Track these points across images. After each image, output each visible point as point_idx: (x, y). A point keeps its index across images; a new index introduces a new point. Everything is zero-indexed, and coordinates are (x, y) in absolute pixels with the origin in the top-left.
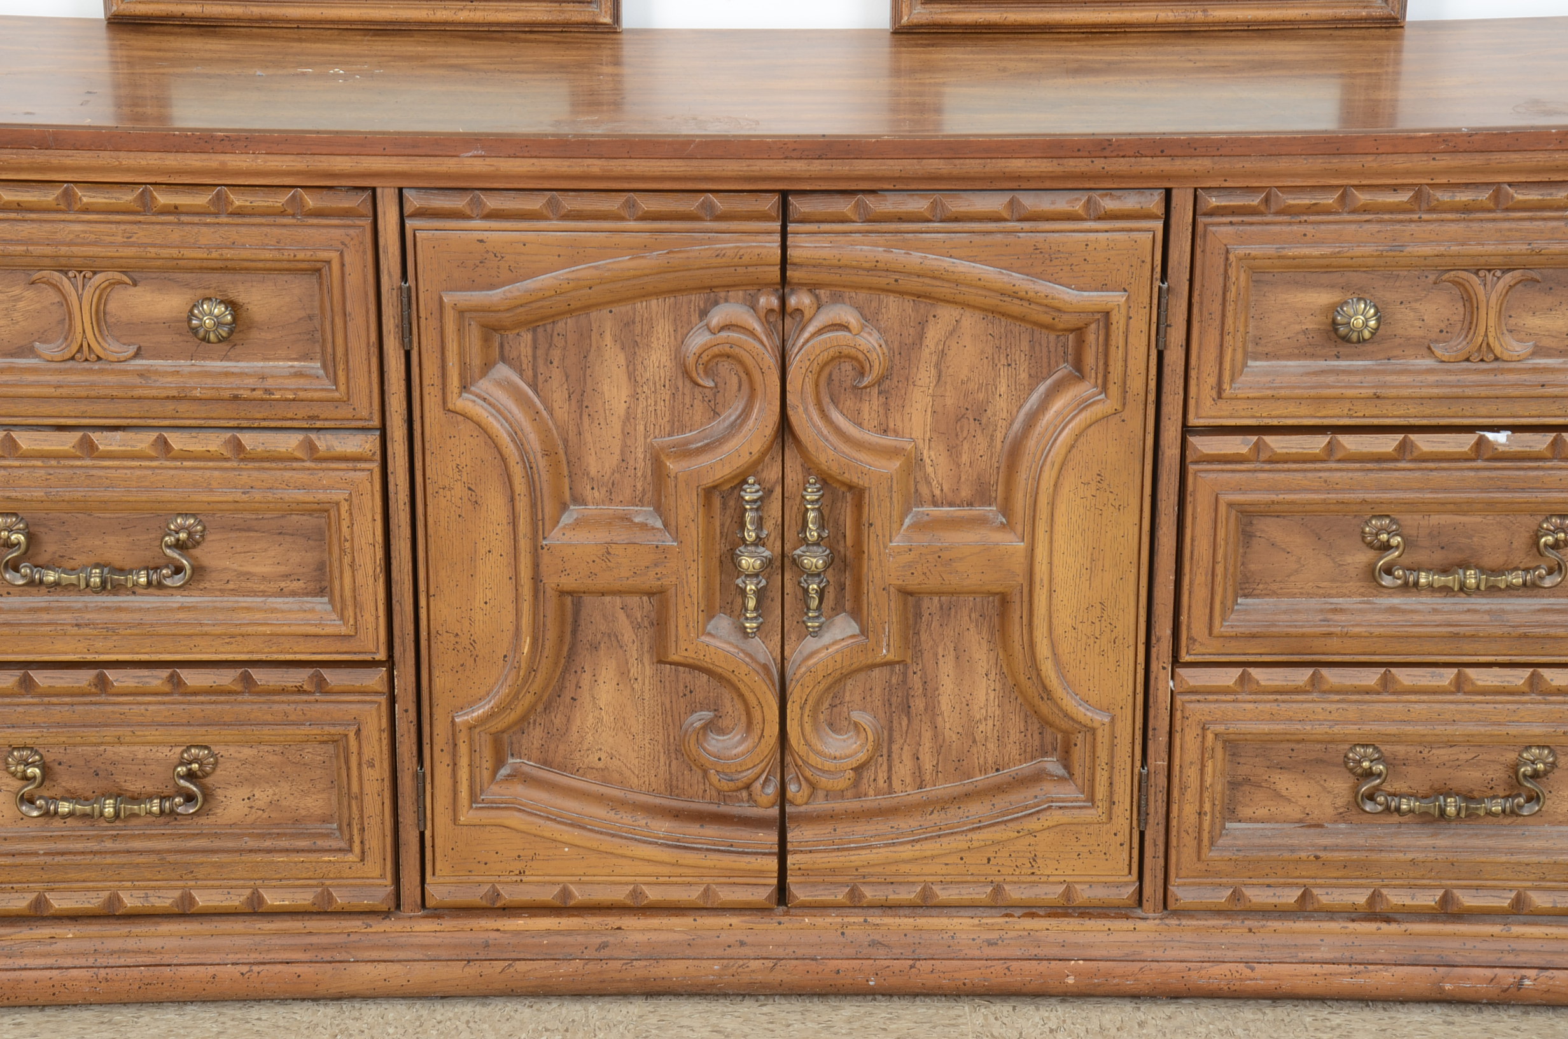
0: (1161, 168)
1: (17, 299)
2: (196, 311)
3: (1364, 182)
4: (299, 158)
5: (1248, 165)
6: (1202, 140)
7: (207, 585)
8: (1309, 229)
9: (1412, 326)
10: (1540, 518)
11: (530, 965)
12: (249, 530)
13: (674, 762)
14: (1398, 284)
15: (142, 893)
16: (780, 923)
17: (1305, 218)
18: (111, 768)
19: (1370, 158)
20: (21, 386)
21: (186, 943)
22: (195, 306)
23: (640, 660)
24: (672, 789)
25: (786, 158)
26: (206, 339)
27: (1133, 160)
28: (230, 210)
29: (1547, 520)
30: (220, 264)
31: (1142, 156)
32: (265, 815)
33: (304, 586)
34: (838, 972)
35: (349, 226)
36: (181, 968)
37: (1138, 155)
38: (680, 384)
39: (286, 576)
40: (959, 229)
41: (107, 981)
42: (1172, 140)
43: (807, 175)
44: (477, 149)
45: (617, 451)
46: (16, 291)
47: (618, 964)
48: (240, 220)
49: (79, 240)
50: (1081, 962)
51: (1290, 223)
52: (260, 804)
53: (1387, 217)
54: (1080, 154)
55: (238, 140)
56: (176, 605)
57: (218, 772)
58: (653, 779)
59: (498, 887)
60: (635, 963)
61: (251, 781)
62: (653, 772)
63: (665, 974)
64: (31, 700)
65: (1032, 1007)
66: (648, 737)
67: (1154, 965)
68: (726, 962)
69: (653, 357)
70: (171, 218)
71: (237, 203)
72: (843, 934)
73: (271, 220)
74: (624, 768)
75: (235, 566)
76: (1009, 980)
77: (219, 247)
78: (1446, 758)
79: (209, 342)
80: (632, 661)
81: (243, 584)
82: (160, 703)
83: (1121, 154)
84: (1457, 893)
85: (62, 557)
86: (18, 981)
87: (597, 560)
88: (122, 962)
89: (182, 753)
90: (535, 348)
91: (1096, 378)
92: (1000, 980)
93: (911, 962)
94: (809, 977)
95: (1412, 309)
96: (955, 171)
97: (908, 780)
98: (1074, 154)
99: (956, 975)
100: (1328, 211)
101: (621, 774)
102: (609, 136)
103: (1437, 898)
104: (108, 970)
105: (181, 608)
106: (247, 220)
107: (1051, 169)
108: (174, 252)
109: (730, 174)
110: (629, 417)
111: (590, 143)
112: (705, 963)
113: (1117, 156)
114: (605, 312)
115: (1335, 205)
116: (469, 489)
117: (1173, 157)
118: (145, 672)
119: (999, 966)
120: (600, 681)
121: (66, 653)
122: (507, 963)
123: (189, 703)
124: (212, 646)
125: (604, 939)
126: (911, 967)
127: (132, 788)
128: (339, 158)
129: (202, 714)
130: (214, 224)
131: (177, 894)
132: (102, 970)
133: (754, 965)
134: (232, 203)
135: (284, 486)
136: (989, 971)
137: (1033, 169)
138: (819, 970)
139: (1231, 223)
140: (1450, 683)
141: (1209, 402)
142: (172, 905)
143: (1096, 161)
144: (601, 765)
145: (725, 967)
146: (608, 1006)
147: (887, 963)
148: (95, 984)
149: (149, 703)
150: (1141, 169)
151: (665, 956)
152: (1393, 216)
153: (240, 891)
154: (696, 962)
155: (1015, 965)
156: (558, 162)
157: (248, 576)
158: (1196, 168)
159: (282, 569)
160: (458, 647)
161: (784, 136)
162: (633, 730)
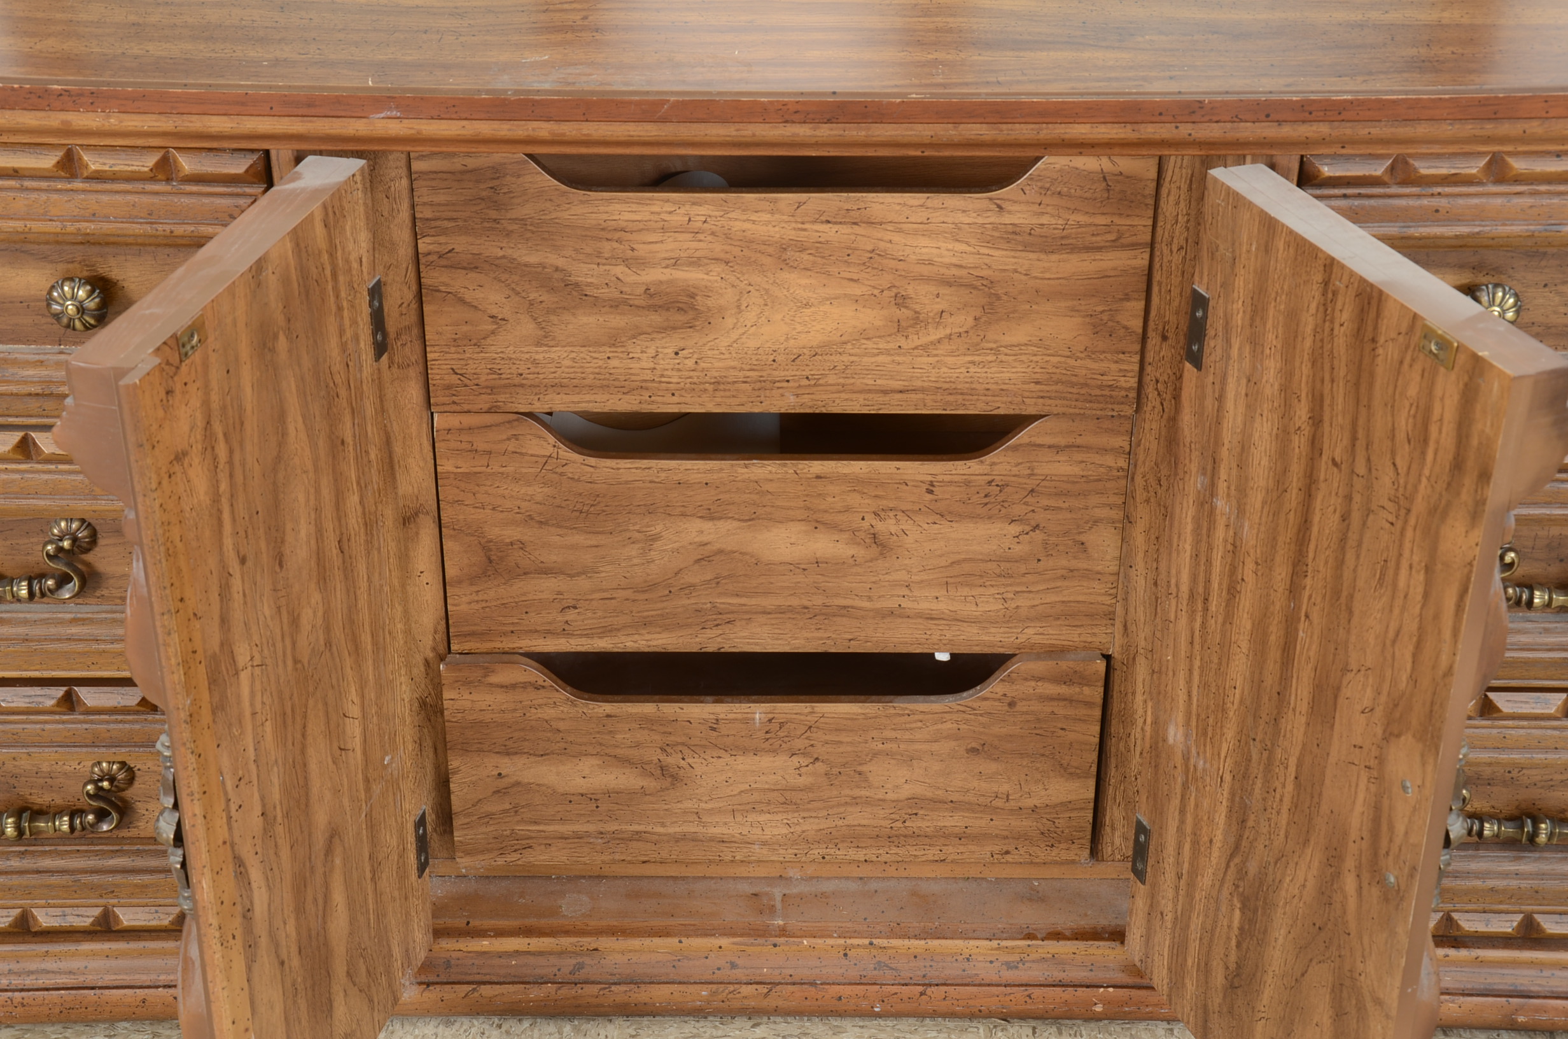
0: (1264, 135)
2: (55, 294)
3: (1520, 149)
4: (163, 118)
5: (1374, 131)
6: (1320, 101)
7: (105, 592)
8: (1442, 203)
9: (1555, 312)
11: (498, 989)
14: (1543, 263)
15: (58, 911)
16: (775, 945)
17: (1439, 190)
18: (13, 781)
19: (1535, 123)
21: (113, 963)
22: (53, 287)
25: (786, 122)
26: (69, 326)
27: (1229, 125)
28: (85, 174)
30: (80, 239)
31: (1241, 121)
34: (840, 998)
35: (238, 195)
36: (106, 992)
37: (1237, 119)
41: (22, 1004)
42: (1282, 103)
43: (813, 140)
44: (390, 109)
47: (594, 989)
48: (100, 187)
50: (1111, 990)
51: (1419, 196)
53: (1543, 188)
54: (1163, 118)
55: (81, 95)
57: (136, 785)
60: (613, 988)
63: (647, 1000)
65: (1054, 1029)
68: (715, 987)
70: (12, 183)
71: (93, 167)
72: (845, 955)
73: (139, 186)
76: (1029, 1007)
77: (75, 220)
78: (1539, 778)
79: (74, 329)
82: (58, 722)
83: (1215, 118)
84: (1539, 918)
88: (40, 983)
92: (1020, 1008)
93: (921, 989)
94: (808, 1003)
95: (1558, 293)
96: (1001, 138)
98: (1154, 119)
99: (971, 1002)
100: (1469, 181)
102: (558, 93)
103: (1515, 924)
104: (24, 994)
106: (108, 186)
107: (1122, 136)
108: (18, 225)
109: (714, 139)
111: (535, 103)
112: (692, 989)
113: (1210, 121)
115: (1480, 175)
117: (1279, 122)
118: (37, 690)
119: (1019, 993)
122: (471, 987)
123: (92, 722)
124: (113, 663)
125: (580, 960)
126: (922, 994)
127: (39, 801)
128: (214, 118)
129: (108, 735)
130: (67, 190)
131: (97, 912)
132: (17, 994)
133: (746, 990)
134: (87, 166)
136: (1008, 998)
137: (1100, 136)
138: (819, 997)
139: (1345, 196)
140: (1557, 711)
142: (93, 924)
143: (1182, 126)
145: (714, 993)
146: (585, 1026)
147: (894, 989)
148: (10, 1009)
149: (46, 722)
150: (1238, 135)
151: (647, 980)
152: (1552, 188)
153: (169, 909)
154: (682, 988)
156: (496, 125)
158: (1308, 135)
161: (783, 94)
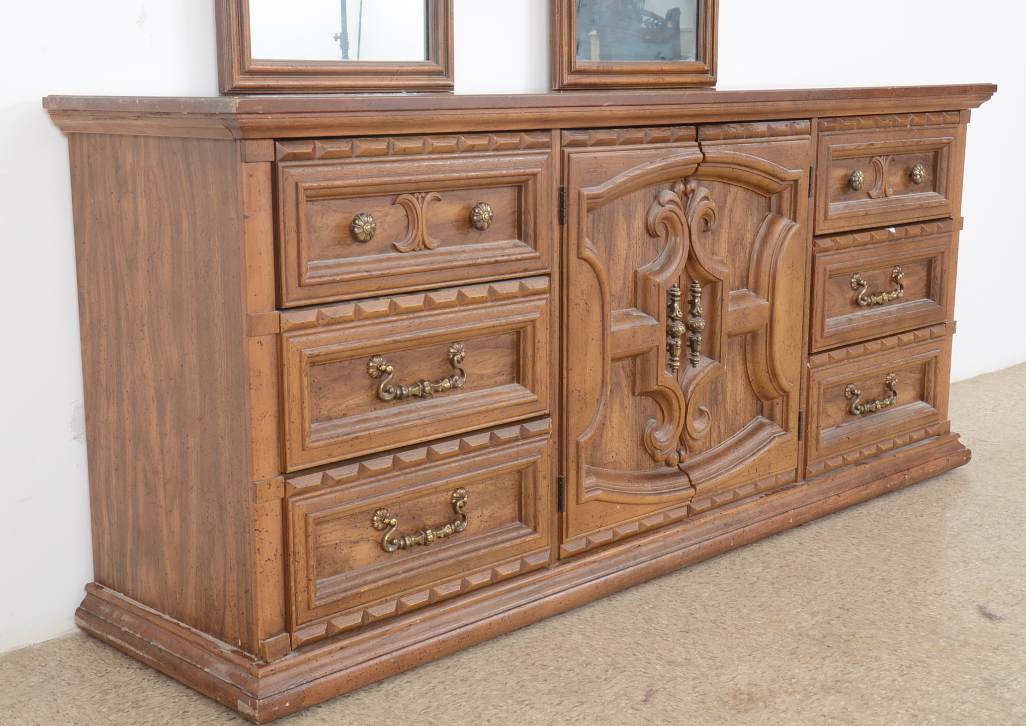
1: (386, 215)
10: (892, 268)
12: (483, 347)
13: (639, 451)
15: (445, 586)
16: (694, 525)
18: (421, 512)
20: (399, 267)
23: (628, 396)
24: (639, 467)
26: (482, 227)
28: (494, 147)
29: (894, 269)
32: (487, 525)
33: (505, 378)
34: (720, 542)
38: (645, 237)
39: (498, 373)
40: (753, 141)
41: (444, 642)
44: (609, 101)
45: (622, 279)
46: (386, 210)
48: (498, 153)
49: (430, 171)
50: (793, 511)
51: (843, 134)
52: (485, 518)
56: (457, 399)
58: (632, 463)
59: (589, 538)
61: (481, 505)
62: (632, 459)
64: (397, 473)
66: (630, 439)
67: (813, 505)
69: (636, 223)
72: (713, 523)
74: (621, 460)
75: (477, 372)
80: (625, 397)
81: (480, 382)
85: (400, 380)
86: (404, 655)
87: (631, 337)
89: (453, 493)
90: (593, 223)
91: (790, 214)
93: (742, 529)
97: (716, 440)
101: (620, 463)
103: (875, 449)
104: (443, 636)
105: (461, 401)
110: (627, 258)
114: (620, 199)
116: (586, 303)
118: (450, 443)
120: (613, 412)
121: (412, 439)
124: (478, 420)
125: (633, 554)
126: (743, 531)
127: (435, 521)
131: (461, 582)
134: (495, 143)
135: (512, 314)
141: (822, 222)
144: (613, 460)
145: (683, 553)
153: (487, 572)
155: (774, 519)
157: (481, 376)
158: (830, 105)
159: (497, 369)
160: (580, 398)
162: (625, 437)
